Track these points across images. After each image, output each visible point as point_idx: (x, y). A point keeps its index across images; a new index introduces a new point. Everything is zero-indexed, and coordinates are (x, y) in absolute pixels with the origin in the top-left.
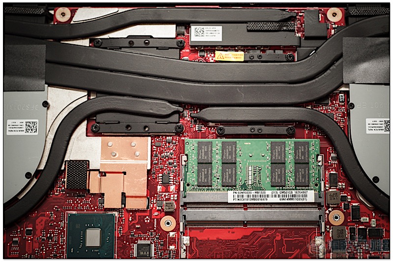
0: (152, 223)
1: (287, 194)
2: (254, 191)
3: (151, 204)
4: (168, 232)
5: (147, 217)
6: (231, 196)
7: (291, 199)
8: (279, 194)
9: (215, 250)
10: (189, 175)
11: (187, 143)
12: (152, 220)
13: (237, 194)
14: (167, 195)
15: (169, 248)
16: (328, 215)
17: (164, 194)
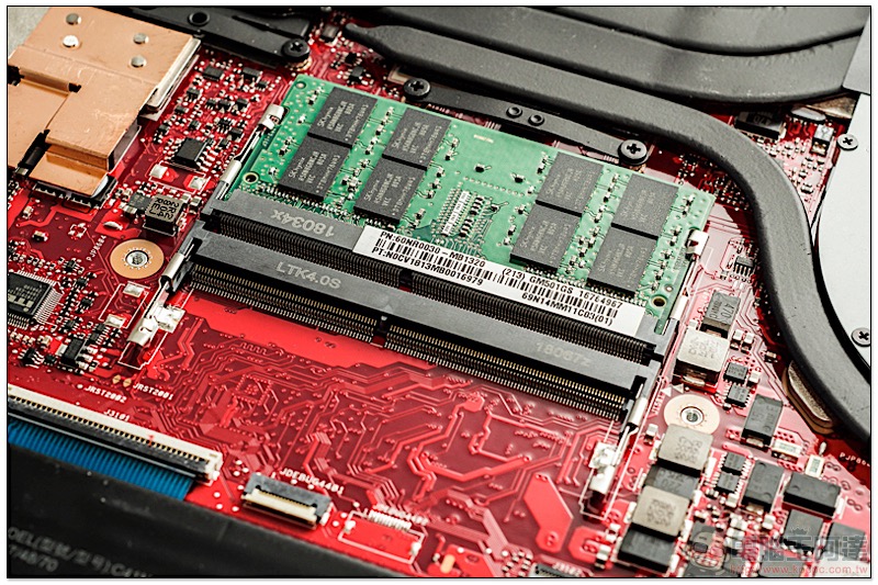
0: (87, 243)
1: (554, 290)
2: (449, 252)
3: (113, 197)
4: (125, 280)
5: (82, 225)
6: (368, 241)
7: (560, 306)
8: (527, 280)
9: (248, 369)
10: (265, 155)
11: (301, 85)
12: (92, 233)
13: (393, 240)
14: (174, 191)
15: (105, 317)
16: (667, 399)
17: (168, 187)
